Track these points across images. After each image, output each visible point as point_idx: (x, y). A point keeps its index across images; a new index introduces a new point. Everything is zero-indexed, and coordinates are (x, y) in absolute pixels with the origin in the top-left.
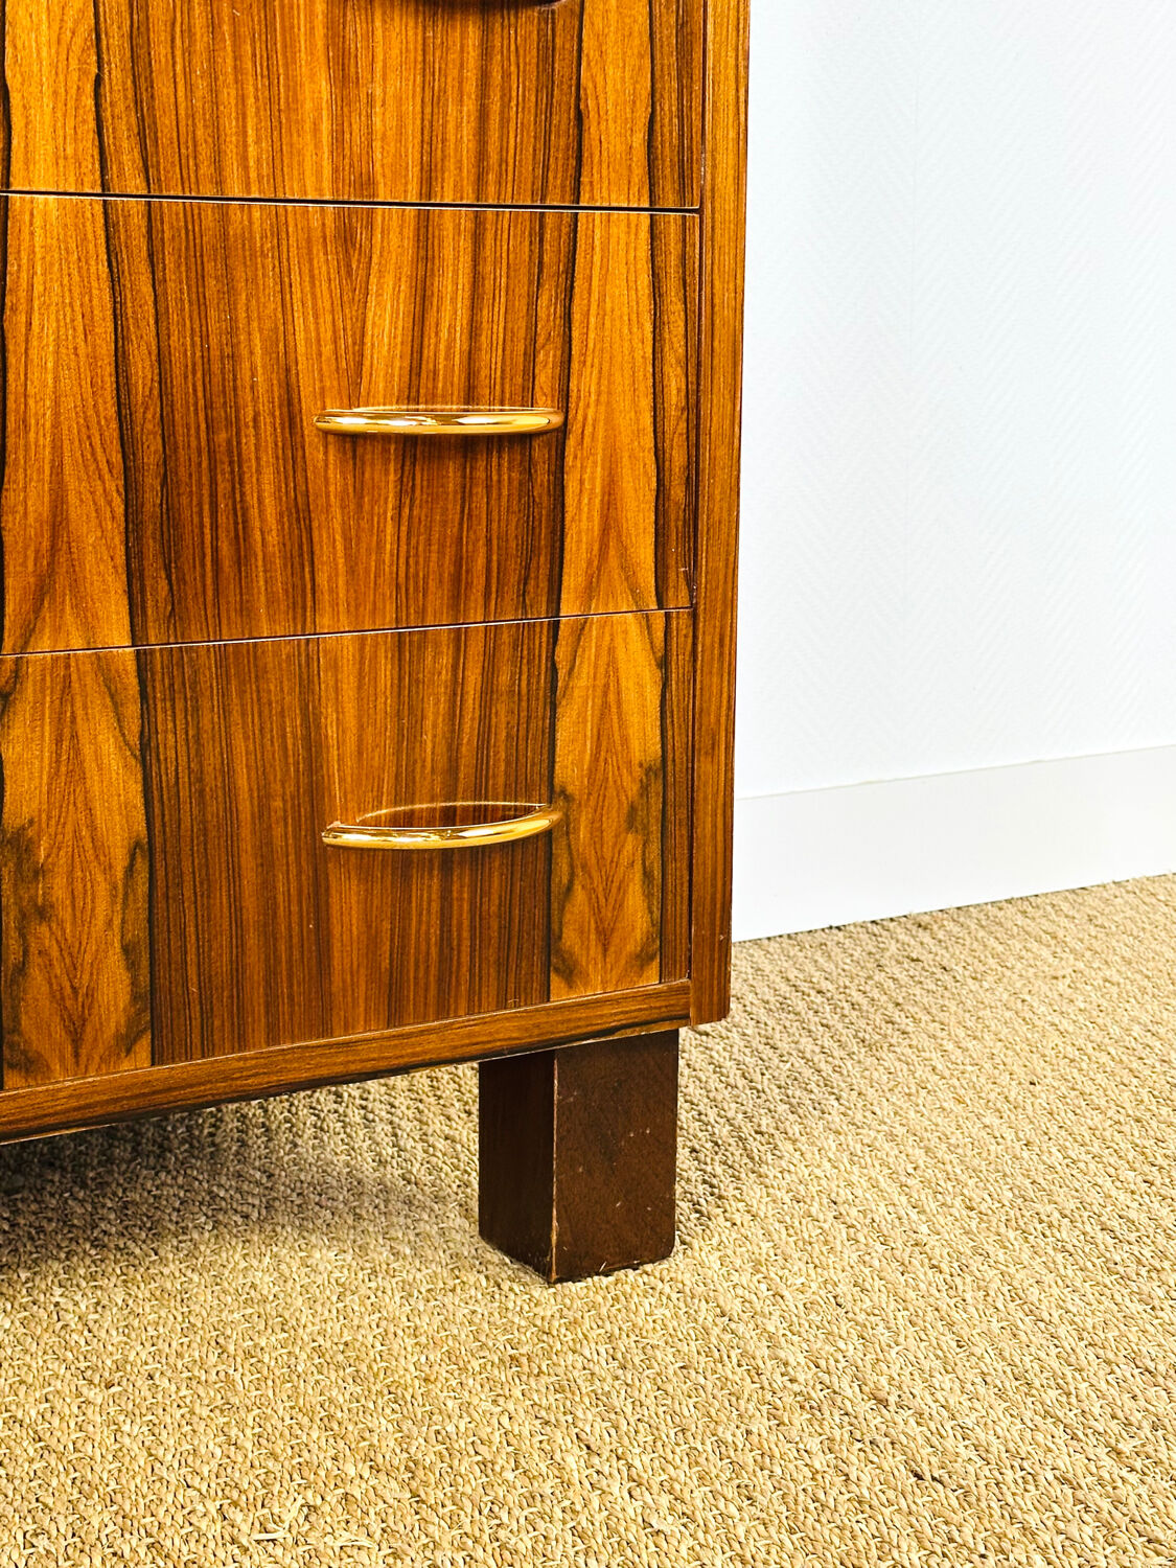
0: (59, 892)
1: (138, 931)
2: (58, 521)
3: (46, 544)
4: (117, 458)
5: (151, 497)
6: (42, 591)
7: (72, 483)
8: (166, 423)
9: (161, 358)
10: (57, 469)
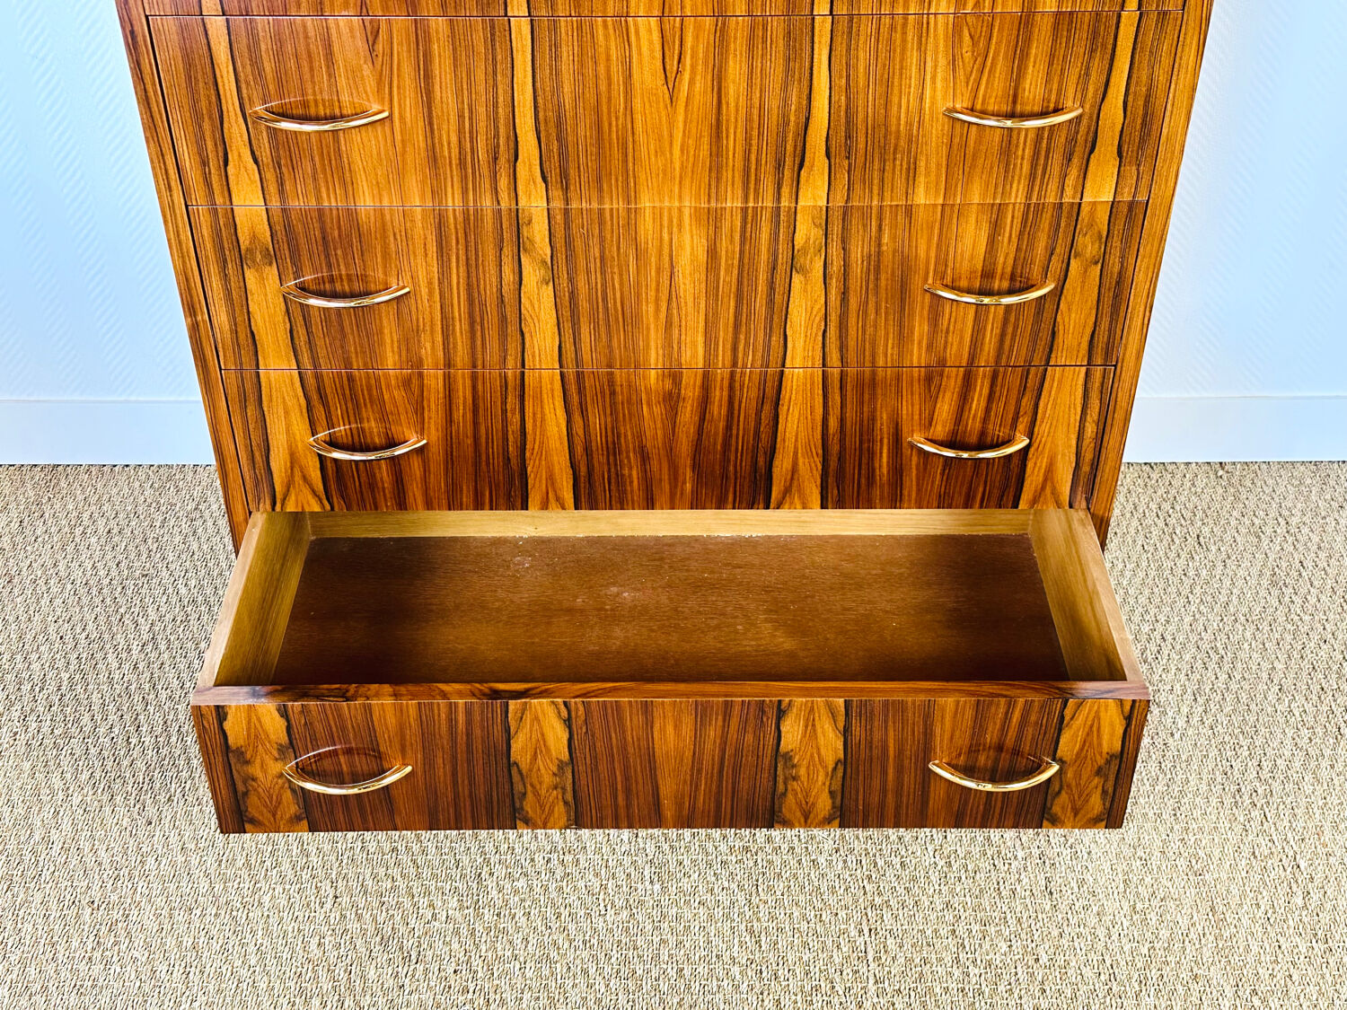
0: (803, 771)
1: (837, 786)
2: (794, 469)
3: (789, 477)
4: (820, 452)
5: (833, 463)
6: (787, 491)
7: (801, 461)
8: (842, 441)
9: (842, 420)
10: (796, 453)
